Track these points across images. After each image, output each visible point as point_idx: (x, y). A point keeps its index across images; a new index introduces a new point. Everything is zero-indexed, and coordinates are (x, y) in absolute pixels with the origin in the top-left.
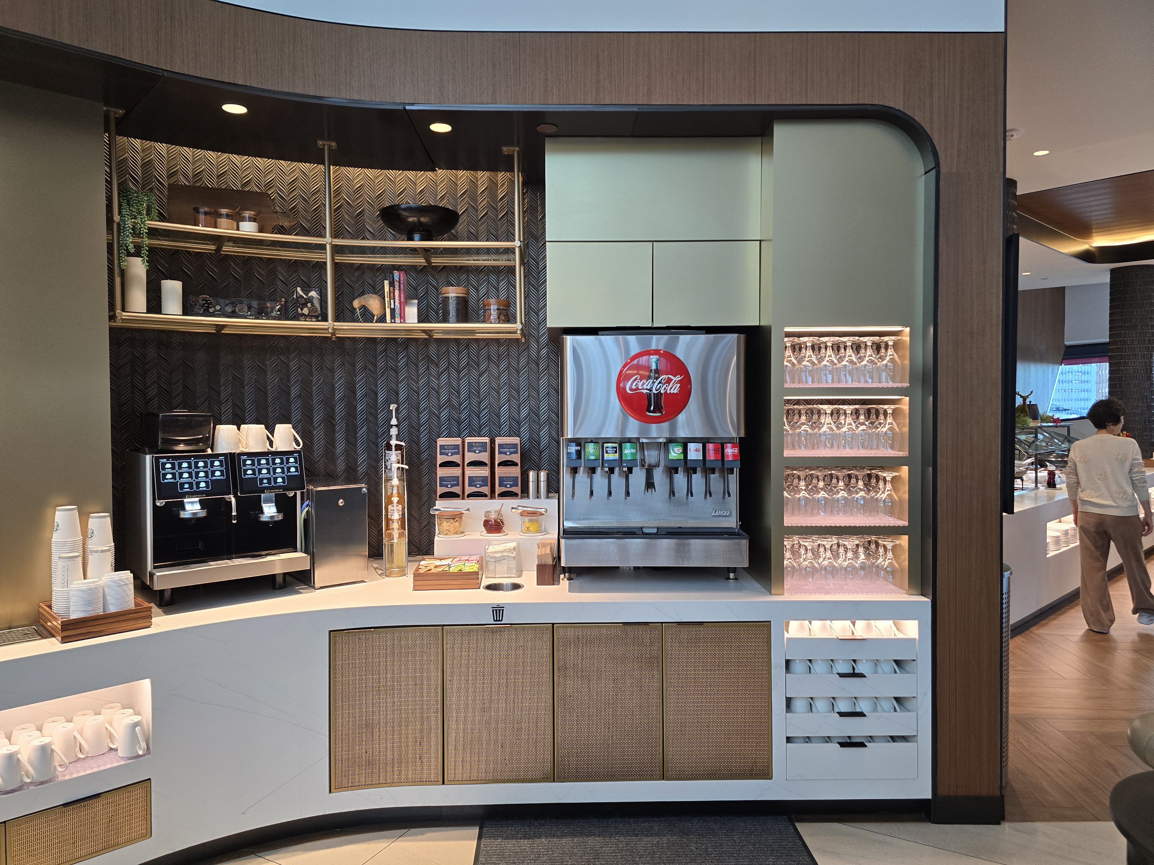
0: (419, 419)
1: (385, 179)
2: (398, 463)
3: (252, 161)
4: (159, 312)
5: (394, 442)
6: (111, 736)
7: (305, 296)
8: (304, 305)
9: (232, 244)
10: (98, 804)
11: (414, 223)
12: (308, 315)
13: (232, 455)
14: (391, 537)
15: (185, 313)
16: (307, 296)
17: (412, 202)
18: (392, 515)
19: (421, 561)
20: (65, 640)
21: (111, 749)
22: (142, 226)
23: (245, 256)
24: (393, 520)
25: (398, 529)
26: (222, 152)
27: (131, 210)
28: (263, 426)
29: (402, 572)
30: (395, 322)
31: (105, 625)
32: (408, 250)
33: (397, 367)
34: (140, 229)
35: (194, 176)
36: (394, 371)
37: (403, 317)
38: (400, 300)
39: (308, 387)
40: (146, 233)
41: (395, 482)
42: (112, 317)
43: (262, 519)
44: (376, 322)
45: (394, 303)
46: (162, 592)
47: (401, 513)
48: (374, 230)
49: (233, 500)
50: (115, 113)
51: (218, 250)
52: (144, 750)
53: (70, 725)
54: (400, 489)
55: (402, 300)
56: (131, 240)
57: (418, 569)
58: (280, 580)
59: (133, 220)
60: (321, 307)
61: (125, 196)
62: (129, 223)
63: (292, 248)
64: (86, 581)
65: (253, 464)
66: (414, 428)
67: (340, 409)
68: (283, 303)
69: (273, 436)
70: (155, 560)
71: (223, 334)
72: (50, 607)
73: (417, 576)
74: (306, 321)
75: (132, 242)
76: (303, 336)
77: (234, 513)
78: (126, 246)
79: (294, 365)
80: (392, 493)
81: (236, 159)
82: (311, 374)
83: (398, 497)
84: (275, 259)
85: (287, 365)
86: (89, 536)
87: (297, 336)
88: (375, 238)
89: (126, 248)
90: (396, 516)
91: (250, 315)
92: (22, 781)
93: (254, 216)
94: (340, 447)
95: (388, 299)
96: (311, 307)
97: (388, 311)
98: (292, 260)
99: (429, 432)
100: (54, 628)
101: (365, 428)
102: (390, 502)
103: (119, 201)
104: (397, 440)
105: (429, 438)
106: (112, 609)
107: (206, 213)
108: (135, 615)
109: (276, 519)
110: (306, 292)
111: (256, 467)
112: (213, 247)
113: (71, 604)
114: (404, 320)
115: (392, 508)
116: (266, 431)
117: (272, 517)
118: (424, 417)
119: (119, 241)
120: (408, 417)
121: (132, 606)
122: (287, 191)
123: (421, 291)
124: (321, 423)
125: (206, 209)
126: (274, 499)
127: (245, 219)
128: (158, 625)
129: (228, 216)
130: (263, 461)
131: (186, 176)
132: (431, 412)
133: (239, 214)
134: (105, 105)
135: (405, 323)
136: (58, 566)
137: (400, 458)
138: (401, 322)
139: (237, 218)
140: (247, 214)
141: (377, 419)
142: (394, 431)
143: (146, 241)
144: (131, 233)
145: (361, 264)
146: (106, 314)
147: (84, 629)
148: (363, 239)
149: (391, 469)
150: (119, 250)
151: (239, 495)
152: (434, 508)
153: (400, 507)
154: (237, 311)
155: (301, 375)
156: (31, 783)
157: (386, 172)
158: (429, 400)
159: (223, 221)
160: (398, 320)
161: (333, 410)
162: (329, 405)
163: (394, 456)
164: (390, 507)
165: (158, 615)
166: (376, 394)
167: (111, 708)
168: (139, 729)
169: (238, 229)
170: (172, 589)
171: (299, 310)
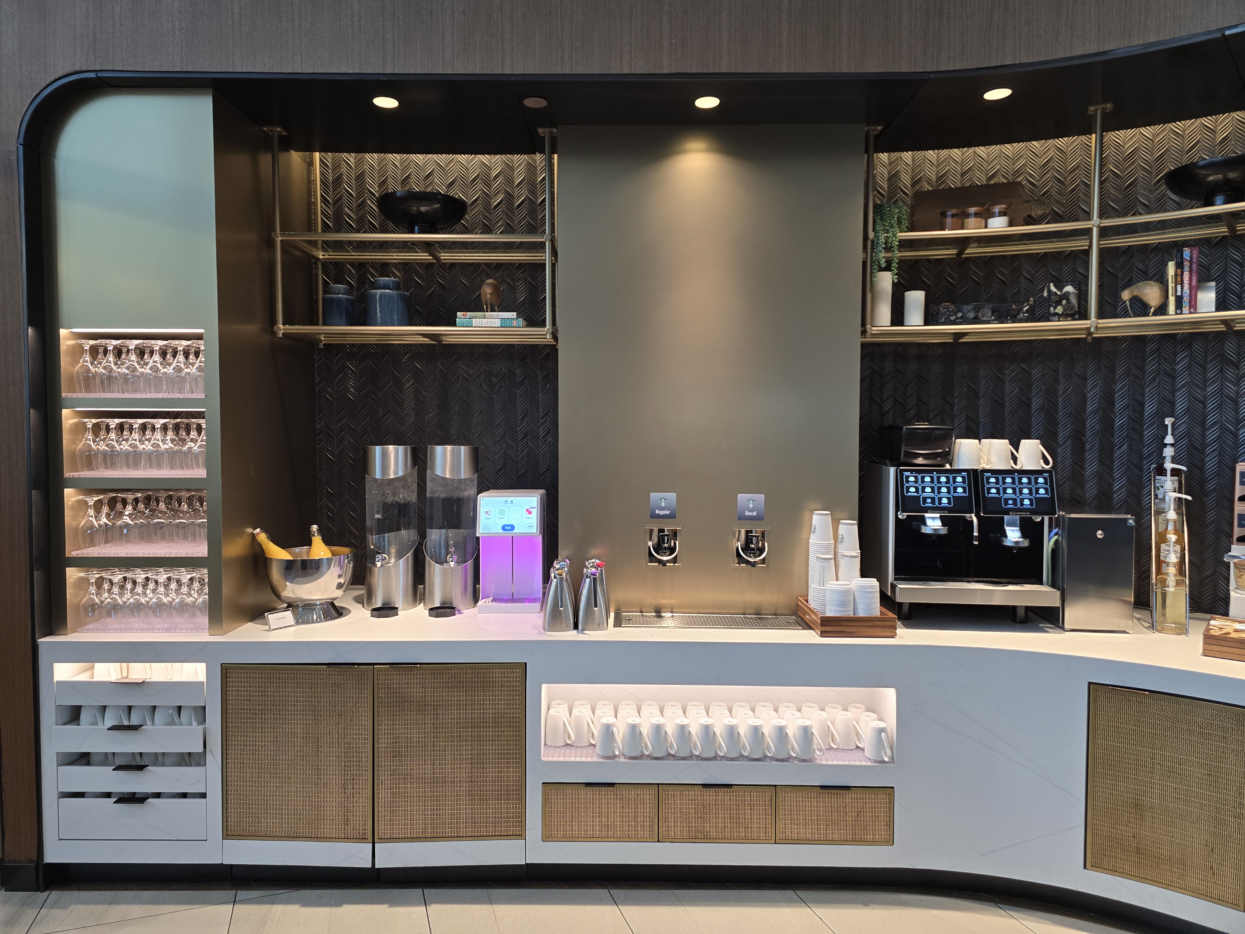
0: (1204, 437)
1: (1169, 135)
2: (1175, 491)
3: (1000, 149)
4: (902, 325)
5: (1169, 465)
6: (858, 734)
7: (1059, 293)
8: (1059, 303)
9: (976, 245)
10: (848, 796)
11: (1216, 183)
12: (1062, 314)
13: (975, 471)
14: (1163, 583)
15: (926, 323)
16: (1061, 292)
17: (1208, 156)
18: (1166, 557)
19: (1210, 620)
20: (823, 634)
21: (858, 747)
22: (894, 239)
23: (986, 256)
24: (1168, 564)
25: (1175, 575)
26: (968, 147)
27: (884, 225)
28: (1007, 441)
29: (1182, 630)
30: (1181, 313)
31: (857, 628)
32: (1204, 218)
33: (1174, 370)
34: (892, 242)
35: (938, 179)
36: (1169, 375)
37: (1193, 306)
38: (1190, 284)
39: (1054, 398)
40: (897, 245)
41: (1172, 515)
42: (864, 332)
43: (1005, 544)
44: (1152, 316)
45: (1182, 288)
46: (900, 604)
47: (1179, 555)
48: (1149, 202)
49: (975, 520)
50: (874, 131)
51: (959, 254)
52: (889, 757)
53: (824, 715)
54: (1177, 524)
55: (1194, 283)
56: (883, 255)
57: (1208, 630)
58: (1021, 613)
59: (886, 235)
60: (1079, 304)
61: (879, 212)
62: (882, 239)
63: (1041, 239)
64: (837, 583)
65: (997, 482)
66: (1196, 448)
67: (1092, 424)
68: (1031, 303)
69: (1017, 451)
70: (897, 571)
71: (961, 342)
72: (807, 601)
73: (1209, 639)
74: (1059, 321)
75: (884, 257)
76: (1050, 340)
77: (976, 534)
78: (878, 261)
79: (1036, 373)
80: (1167, 529)
81: (982, 151)
82: (1057, 381)
83: (1175, 534)
84: (1021, 254)
85: (1029, 373)
86: (840, 541)
87: (1042, 340)
88: (1149, 210)
89: (878, 263)
90: (1173, 558)
91: (994, 320)
92: (789, 753)
93: (1005, 210)
94: (1091, 468)
95: (1173, 285)
96: (1066, 305)
97: (1172, 300)
98: (1041, 253)
99: (1220, 455)
100: (814, 622)
101: (1125, 447)
102: (1162, 538)
103: (874, 217)
104: (1173, 462)
105: (1220, 462)
106: (861, 614)
107: (953, 216)
108: (881, 623)
109: (1021, 545)
110: (1060, 288)
111: (1001, 486)
112: (954, 251)
113: (827, 602)
114: (1196, 310)
115: (1167, 548)
116: (1010, 446)
117: (1017, 542)
118: (1212, 435)
119: (872, 258)
120: (1188, 434)
121: (878, 614)
122: (1039, 175)
123: (1216, 270)
124: (1067, 440)
125: (954, 211)
126: (1018, 522)
127: (994, 215)
128: (901, 637)
129: (976, 215)
130: (1009, 480)
131: (929, 182)
132: (1223, 429)
133: (988, 210)
134: (867, 125)
135: (1196, 313)
136: (814, 565)
137: (1176, 485)
138: (1190, 313)
139: (986, 215)
140: (997, 209)
141: (1142, 436)
142: (1168, 452)
143: (897, 254)
144: (883, 248)
145: (1130, 246)
146: (859, 329)
147: (838, 628)
148: (1134, 215)
149: (1163, 499)
150: (871, 266)
151: (982, 514)
152: (1229, 554)
153: (1178, 548)
154: (980, 317)
155: (1045, 385)
156: (795, 758)
157: (1171, 125)
158: (1221, 413)
159: (971, 221)
160: (1186, 310)
161: (1084, 425)
162: (1079, 419)
163: (1169, 483)
164: (1163, 546)
165: (900, 628)
166: (1142, 405)
167: (857, 708)
168: (884, 735)
169: (986, 227)
170: (910, 604)
171: (1052, 309)
